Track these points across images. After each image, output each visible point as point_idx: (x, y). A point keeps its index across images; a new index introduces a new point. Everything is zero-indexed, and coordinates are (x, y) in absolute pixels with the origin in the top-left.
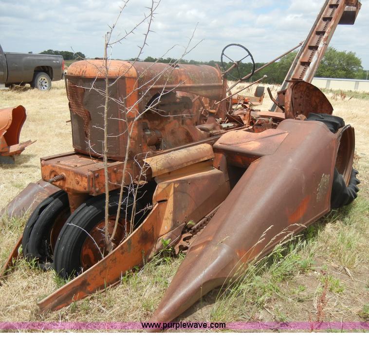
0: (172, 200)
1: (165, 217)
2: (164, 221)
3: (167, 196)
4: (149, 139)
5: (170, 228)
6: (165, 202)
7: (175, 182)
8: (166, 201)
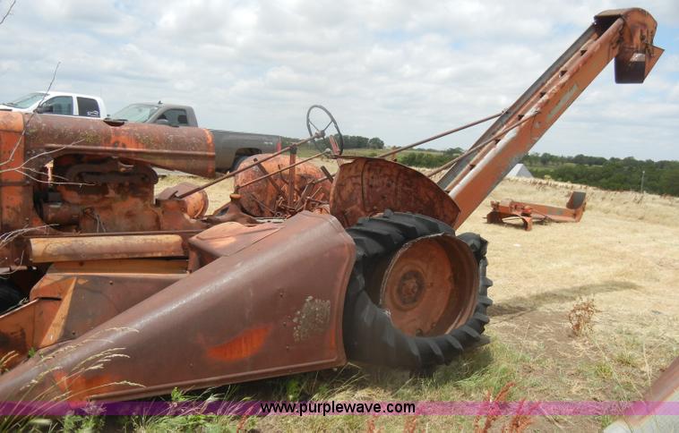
0: (69, 300)
1: (54, 322)
2: (51, 328)
3: (60, 294)
4: (53, 214)
5: (57, 338)
6: (57, 302)
7: (79, 277)
8: (59, 300)
